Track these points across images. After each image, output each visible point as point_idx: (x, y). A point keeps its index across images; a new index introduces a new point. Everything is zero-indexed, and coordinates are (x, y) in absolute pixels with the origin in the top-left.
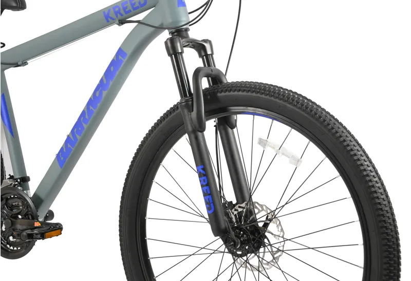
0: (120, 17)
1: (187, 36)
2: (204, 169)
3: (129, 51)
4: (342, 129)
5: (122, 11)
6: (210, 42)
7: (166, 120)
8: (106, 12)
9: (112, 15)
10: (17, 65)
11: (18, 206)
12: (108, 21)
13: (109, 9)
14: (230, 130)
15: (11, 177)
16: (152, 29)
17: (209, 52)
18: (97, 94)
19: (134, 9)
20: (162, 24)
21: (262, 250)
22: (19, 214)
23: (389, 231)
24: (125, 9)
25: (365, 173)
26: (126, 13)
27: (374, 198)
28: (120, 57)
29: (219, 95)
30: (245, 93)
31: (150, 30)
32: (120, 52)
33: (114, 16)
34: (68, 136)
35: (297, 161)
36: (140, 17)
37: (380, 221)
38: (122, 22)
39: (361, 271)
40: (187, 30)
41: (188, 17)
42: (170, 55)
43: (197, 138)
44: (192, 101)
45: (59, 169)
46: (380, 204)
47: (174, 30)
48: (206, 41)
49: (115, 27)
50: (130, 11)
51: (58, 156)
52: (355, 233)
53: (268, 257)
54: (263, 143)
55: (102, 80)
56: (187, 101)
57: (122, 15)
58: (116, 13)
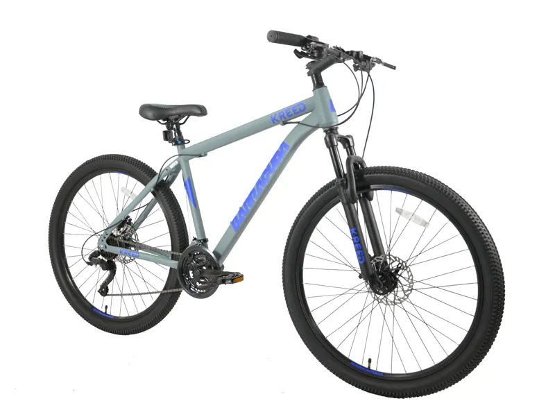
0: (283, 120)
1: (337, 133)
2: (356, 231)
3: (291, 145)
4: (462, 200)
5: (286, 115)
6: (352, 137)
7: (322, 195)
8: (273, 117)
9: (277, 118)
10: (200, 156)
11: (202, 260)
12: (274, 122)
13: (275, 113)
14: (368, 201)
15: (195, 239)
16: (310, 128)
17: (352, 144)
18: (265, 176)
19: (295, 113)
20: (318, 125)
21: (396, 289)
22: (204, 266)
23: (498, 273)
24: (288, 114)
25: (481, 232)
26: (289, 116)
27: (487, 250)
28: (284, 149)
29: (365, 176)
30: (386, 175)
31: (308, 129)
32: (283, 145)
33: (279, 119)
34: (241, 208)
35: (425, 224)
36: (300, 119)
37: (492, 266)
38: (285, 123)
39: (476, 302)
40: (337, 128)
41: (337, 119)
42: (328, 147)
43: (350, 208)
44: (347, 181)
45: (233, 233)
46: (492, 253)
47: (327, 129)
48: (349, 136)
49: (279, 127)
50: (292, 115)
51: (232, 223)
52: (472, 275)
53: (401, 294)
54: (399, 211)
55: (268, 166)
56: (342, 181)
57: (285, 118)
58: (281, 117)
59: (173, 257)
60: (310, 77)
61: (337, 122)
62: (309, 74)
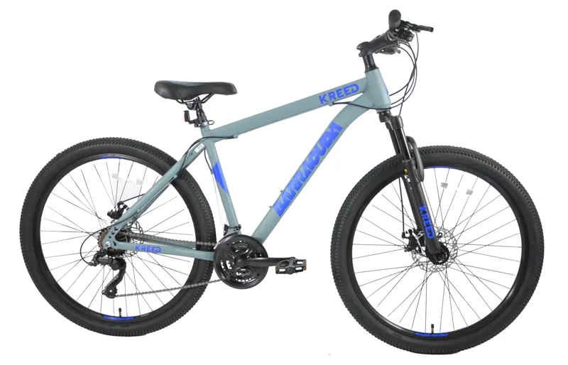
0: (333, 100)
5: (336, 96)
12: (322, 103)
16: (361, 109)
18: (313, 158)
24: (338, 94)
28: (335, 130)
33: (328, 100)
36: (351, 99)
38: (333, 104)
47: (382, 111)
49: (327, 107)
58: (330, 97)
59: (199, 248)
60: (362, 58)
61: (390, 101)
62: (360, 55)
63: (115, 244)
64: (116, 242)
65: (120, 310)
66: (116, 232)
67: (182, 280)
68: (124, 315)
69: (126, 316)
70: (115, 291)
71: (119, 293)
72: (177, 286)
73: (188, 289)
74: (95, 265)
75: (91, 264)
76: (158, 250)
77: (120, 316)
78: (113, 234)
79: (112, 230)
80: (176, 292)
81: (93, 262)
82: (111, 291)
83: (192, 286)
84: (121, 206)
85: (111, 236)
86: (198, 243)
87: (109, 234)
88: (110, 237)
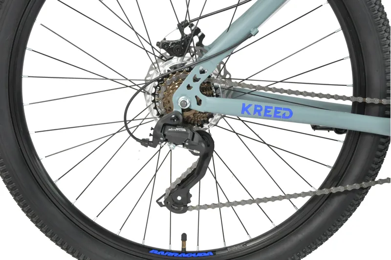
63: (199, 102)
64: (201, 96)
65: (184, 237)
66: (203, 78)
67: (317, 177)
68: (191, 247)
69: (194, 249)
70: (187, 198)
71: (194, 202)
72: (307, 189)
73: (331, 195)
74: (153, 144)
75: (145, 142)
76: (288, 113)
77: (184, 249)
78: (196, 80)
79: (195, 71)
80: (301, 202)
81: (151, 139)
82: (179, 198)
83: (341, 189)
84: (187, 31)
85: (192, 84)
86: (360, 100)
87: (189, 80)
88: (189, 87)
